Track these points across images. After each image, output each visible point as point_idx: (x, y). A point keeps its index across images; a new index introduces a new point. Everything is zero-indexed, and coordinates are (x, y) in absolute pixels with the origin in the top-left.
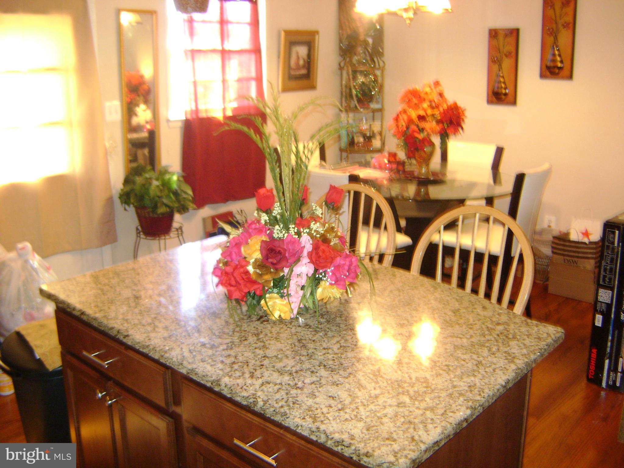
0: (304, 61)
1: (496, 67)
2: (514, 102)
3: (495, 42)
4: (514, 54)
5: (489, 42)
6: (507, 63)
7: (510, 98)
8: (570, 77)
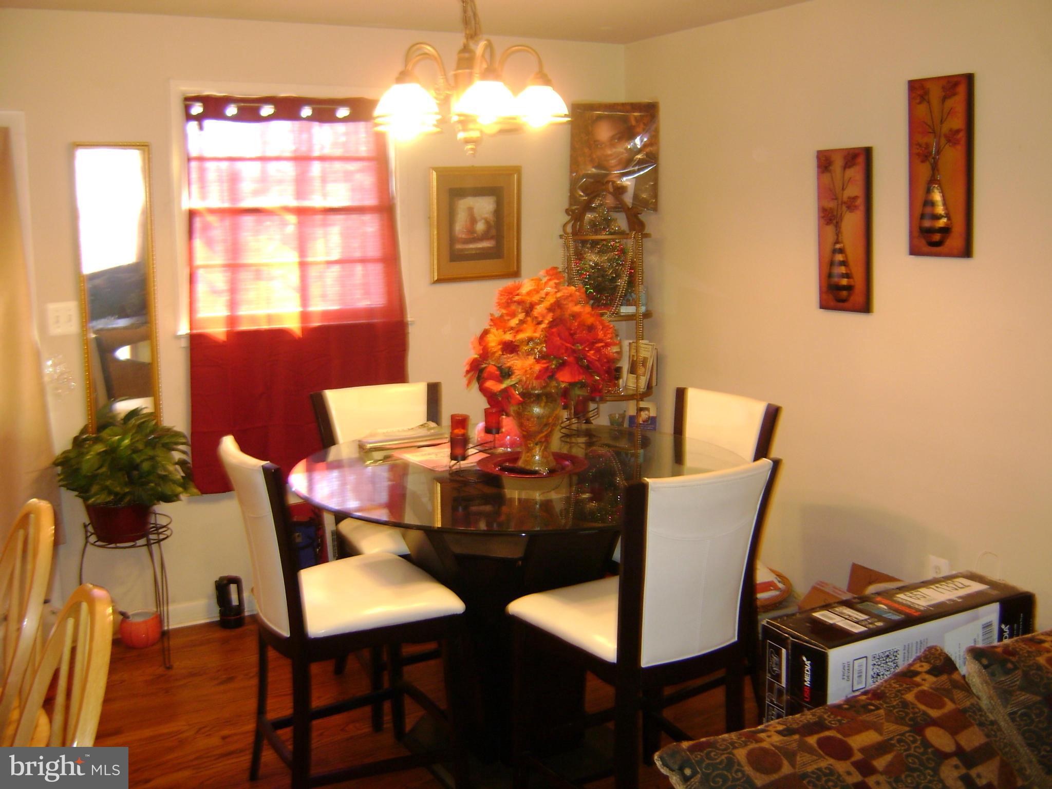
0: (487, 222)
1: (830, 229)
2: (866, 307)
3: (826, 177)
4: (860, 202)
5: (819, 179)
6: (851, 222)
7: (857, 297)
8: (966, 252)
